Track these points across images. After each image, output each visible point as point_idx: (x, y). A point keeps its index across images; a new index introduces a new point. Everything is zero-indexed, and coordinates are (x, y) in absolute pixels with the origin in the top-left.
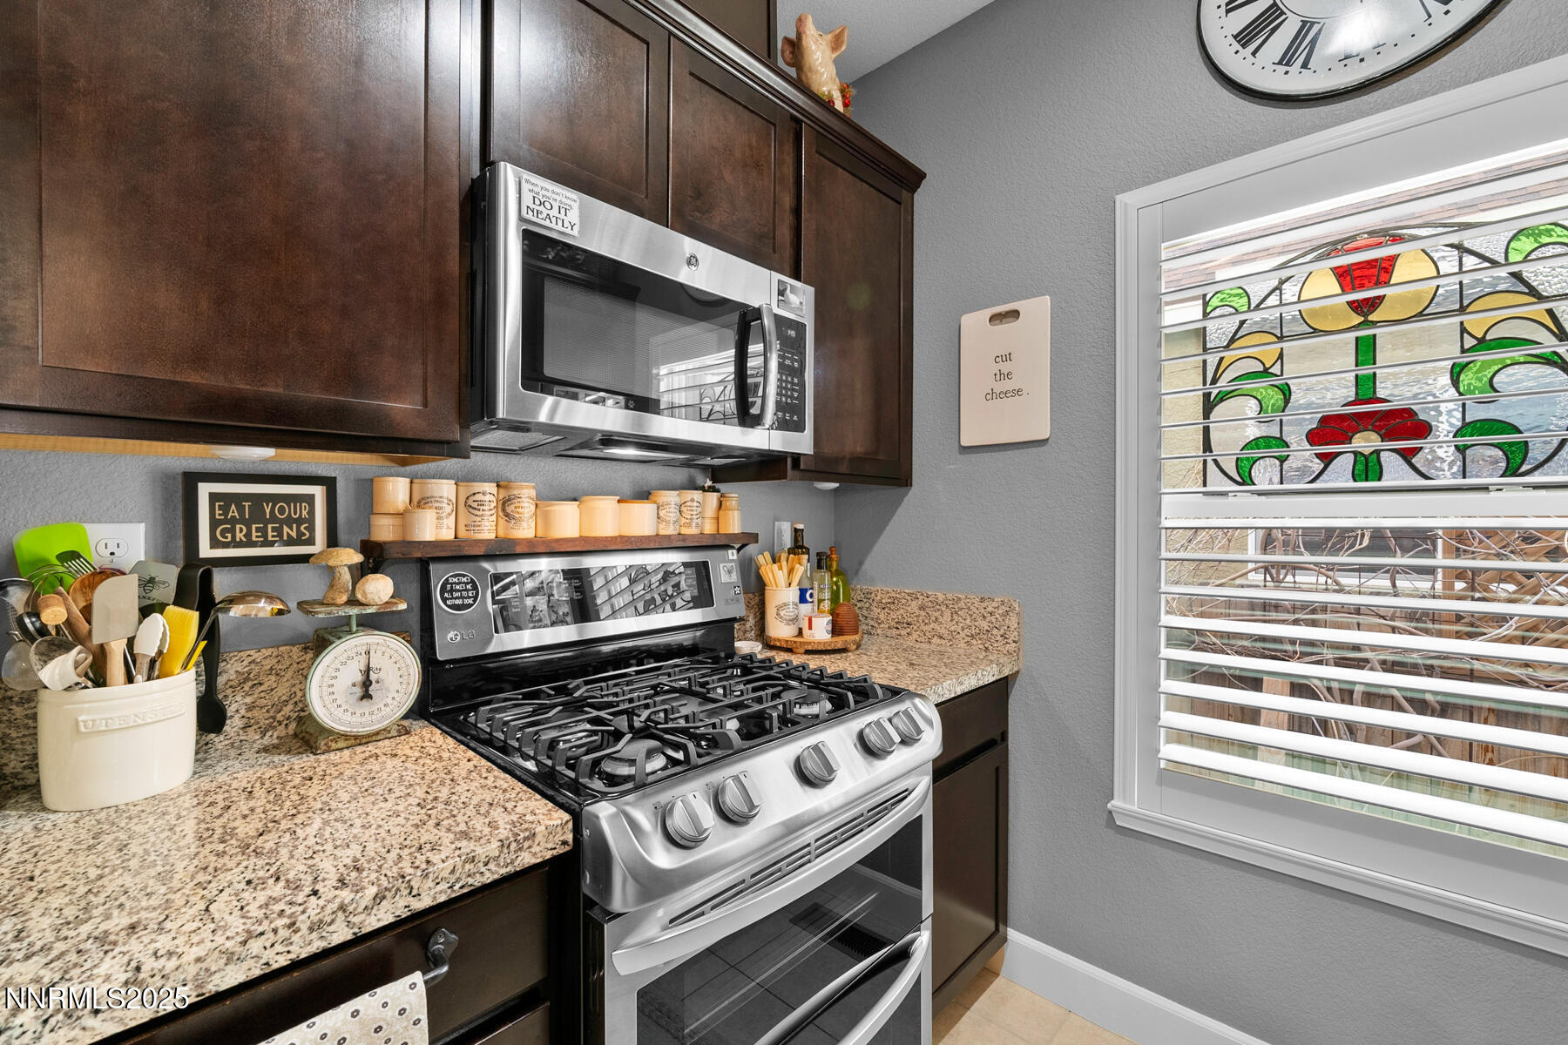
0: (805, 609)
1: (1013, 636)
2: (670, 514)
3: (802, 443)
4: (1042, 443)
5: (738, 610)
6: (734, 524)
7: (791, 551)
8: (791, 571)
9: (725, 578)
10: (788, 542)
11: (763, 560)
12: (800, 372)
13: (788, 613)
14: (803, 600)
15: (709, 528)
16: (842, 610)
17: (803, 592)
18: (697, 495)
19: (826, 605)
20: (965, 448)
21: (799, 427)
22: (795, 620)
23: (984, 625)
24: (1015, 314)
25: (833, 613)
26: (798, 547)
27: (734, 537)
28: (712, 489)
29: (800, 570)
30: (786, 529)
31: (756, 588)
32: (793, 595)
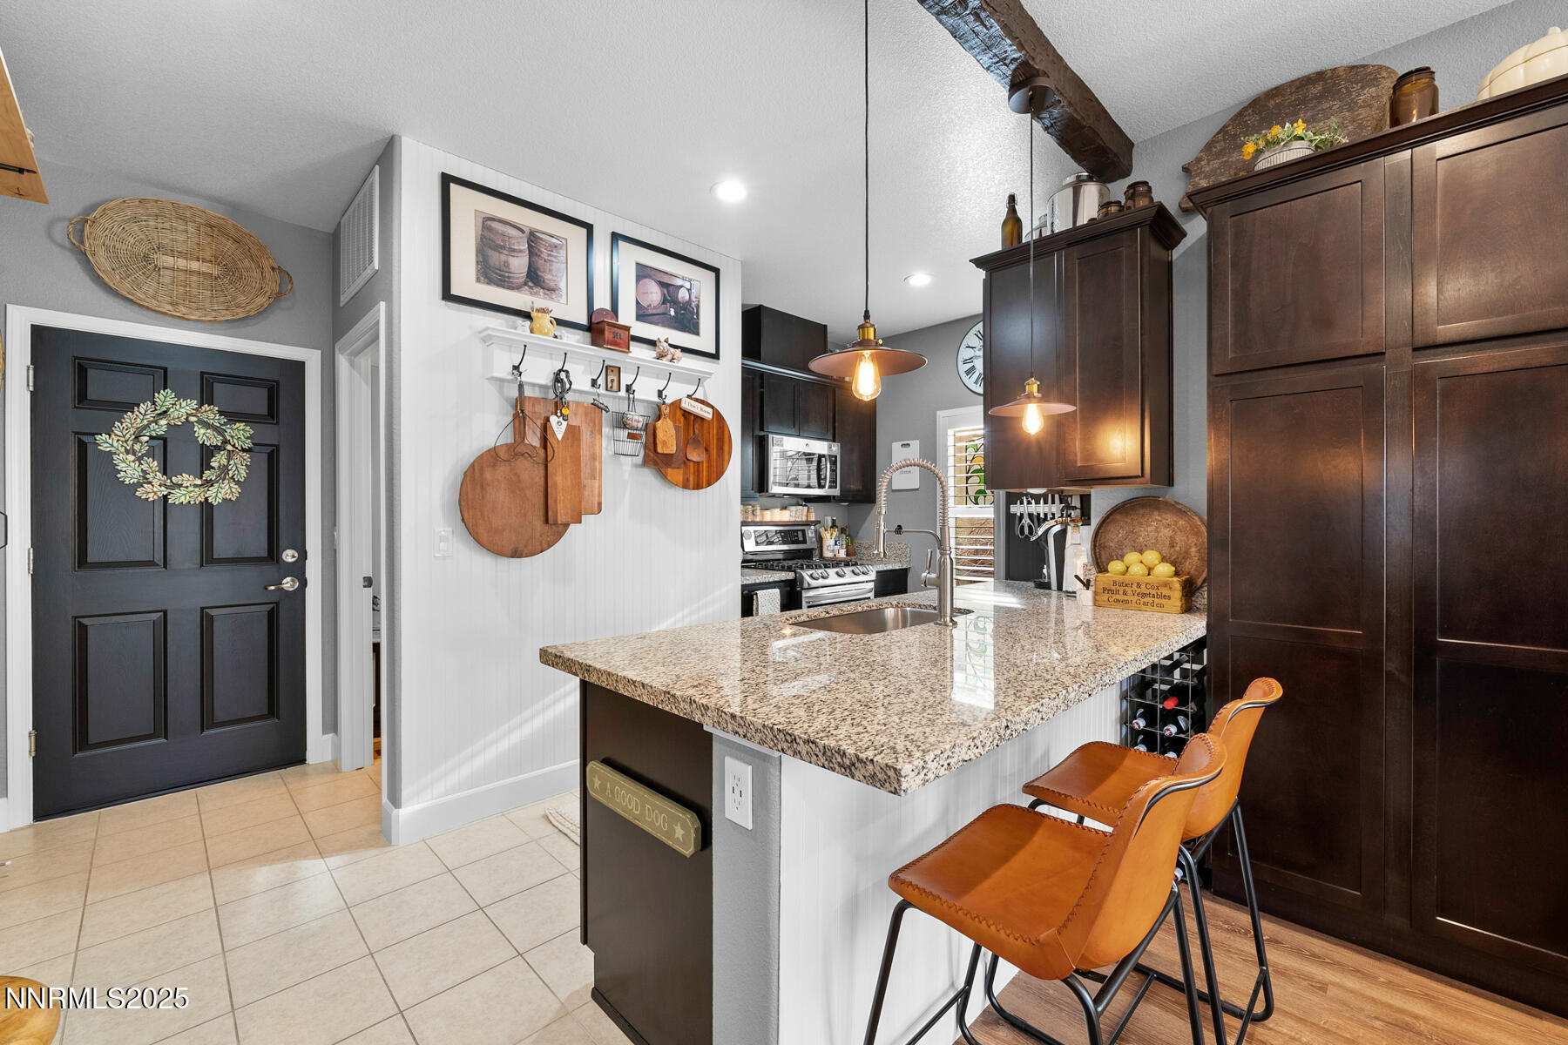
0: (837, 547)
1: (908, 556)
2: (793, 514)
3: (836, 492)
4: (917, 489)
5: (815, 546)
6: (813, 518)
7: (832, 527)
8: (832, 534)
9: (810, 535)
10: (830, 524)
11: (822, 530)
12: (836, 471)
13: (831, 548)
14: (836, 544)
15: (804, 519)
16: (850, 548)
17: (836, 542)
18: (801, 507)
19: (844, 546)
20: (894, 491)
21: (836, 487)
22: (833, 551)
23: (900, 552)
24: (908, 445)
25: (846, 548)
26: (834, 525)
27: (814, 522)
28: (805, 505)
29: (835, 534)
30: (829, 519)
31: (820, 539)
32: (833, 542)
